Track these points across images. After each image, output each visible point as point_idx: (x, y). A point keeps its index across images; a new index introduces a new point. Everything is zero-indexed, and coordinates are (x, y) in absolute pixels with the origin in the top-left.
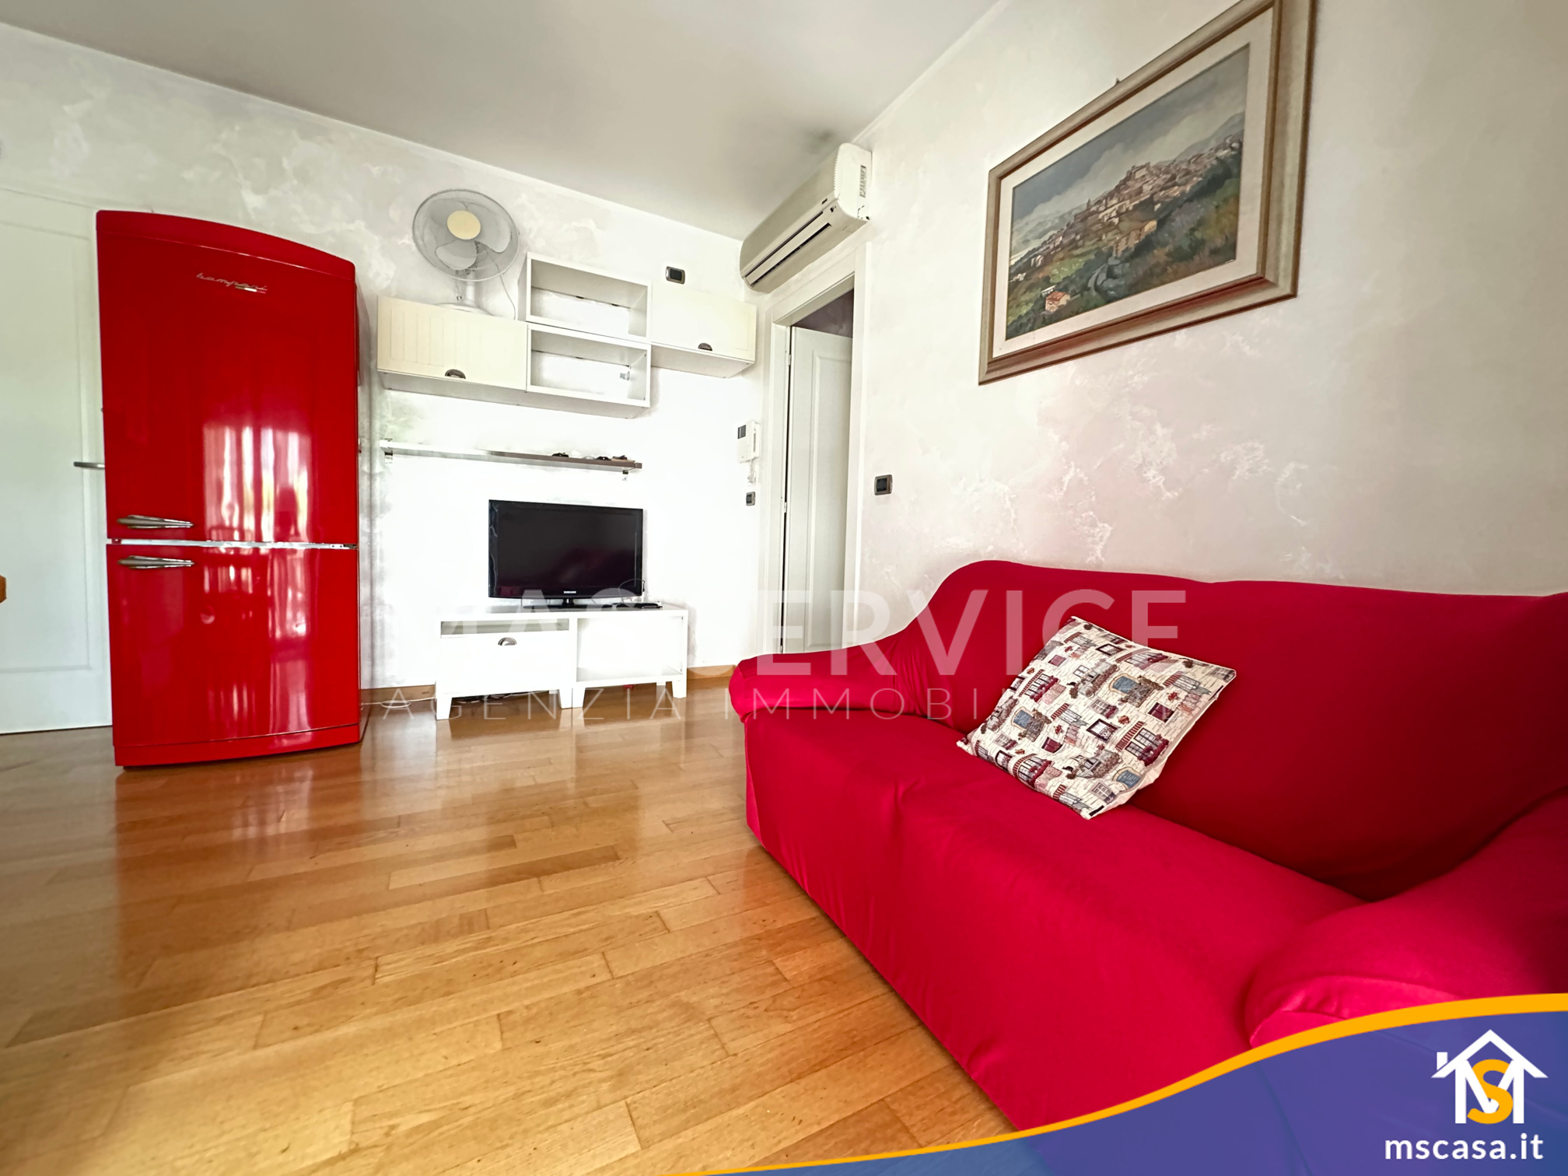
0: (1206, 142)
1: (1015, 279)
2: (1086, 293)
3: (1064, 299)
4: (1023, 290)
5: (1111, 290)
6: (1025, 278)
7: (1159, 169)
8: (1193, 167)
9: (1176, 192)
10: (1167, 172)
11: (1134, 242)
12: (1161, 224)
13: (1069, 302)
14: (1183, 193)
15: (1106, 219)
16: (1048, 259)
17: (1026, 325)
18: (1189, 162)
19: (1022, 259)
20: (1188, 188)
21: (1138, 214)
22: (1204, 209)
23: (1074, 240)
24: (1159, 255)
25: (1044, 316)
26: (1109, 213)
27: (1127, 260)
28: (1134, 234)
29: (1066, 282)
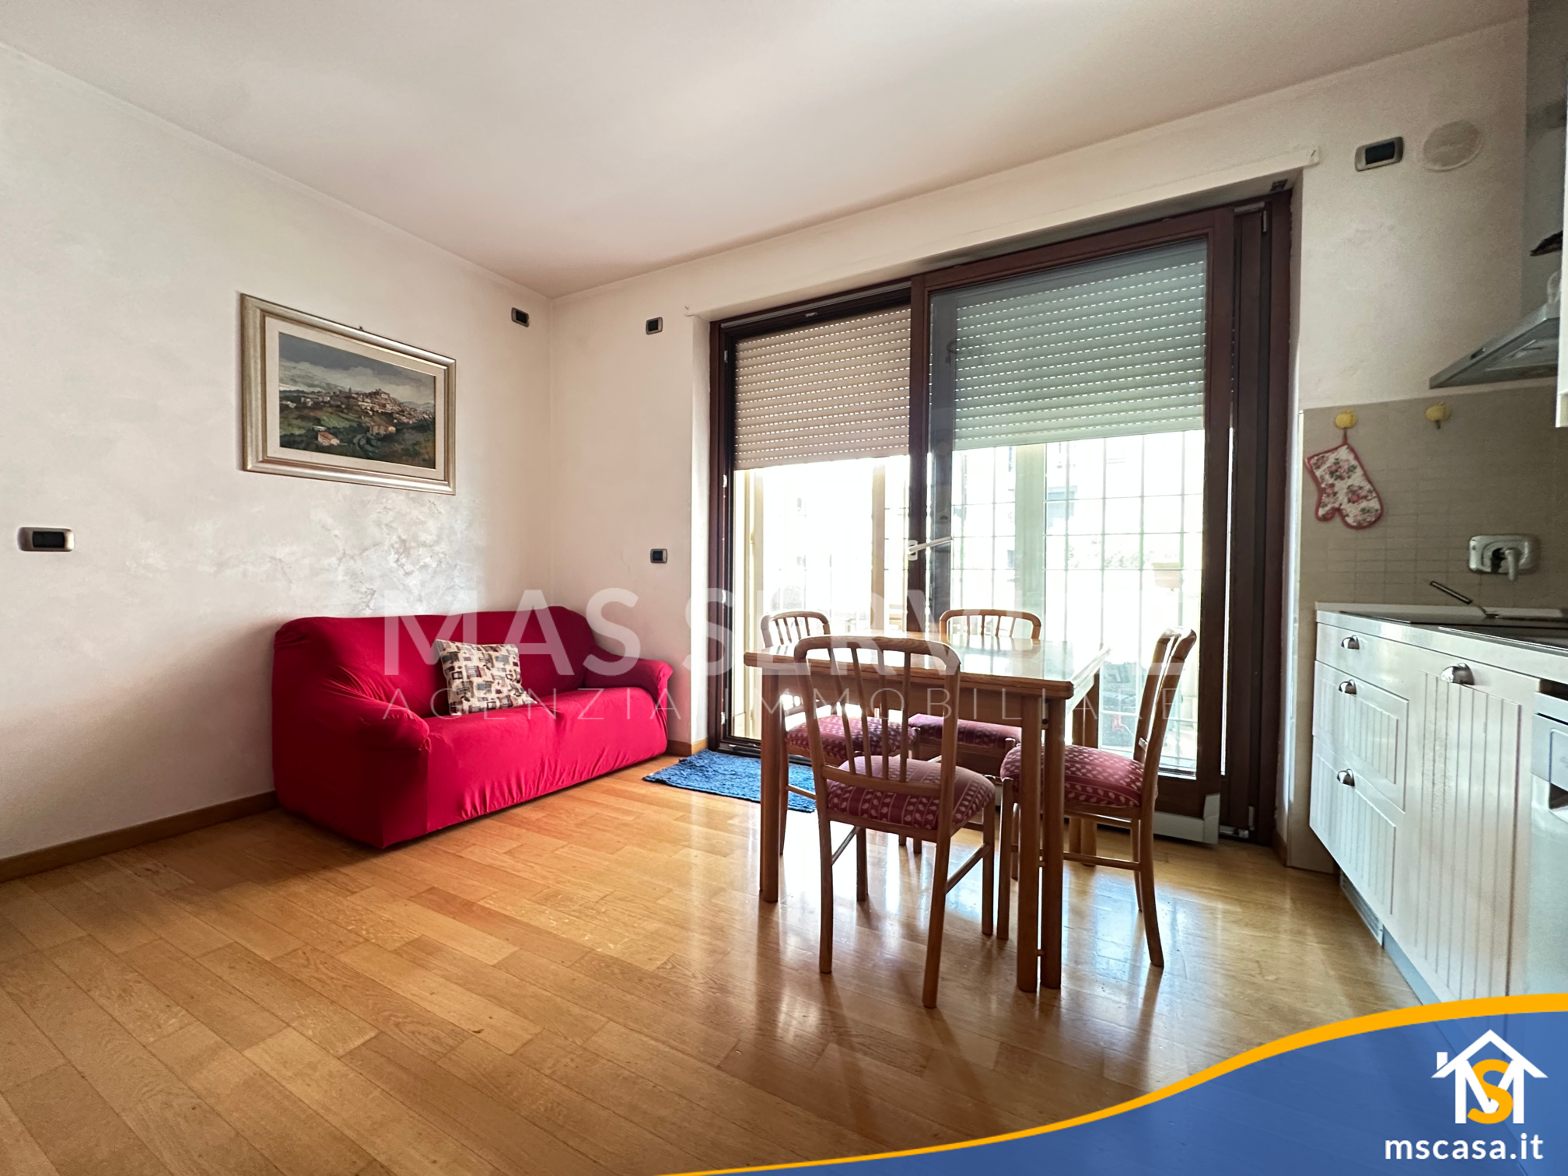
0: (419, 406)
1: (284, 402)
2: (352, 445)
3: (335, 442)
4: (293, 416)
5: (370, 452)
6: (296, 408)
7: (394, 401)
8: (412, 413)
9: (405, 420)
10: (400, 406)
11: (382, 432)
12: (398, 431)
13: (339, 445)
14: (408, 423)
15: (363, 407)
16: (317, 406)
17: (300, 443)
18: (411, 409)
19: (290, 391)
20: (411, 422)
21: (383, 417)
22: (419, 437)
23: (339, 406)
24: (398, 447)
25: (317, 445)
26: (367, 404)
27: (379, 440)
28: (382, 427)
29: (335, 430)
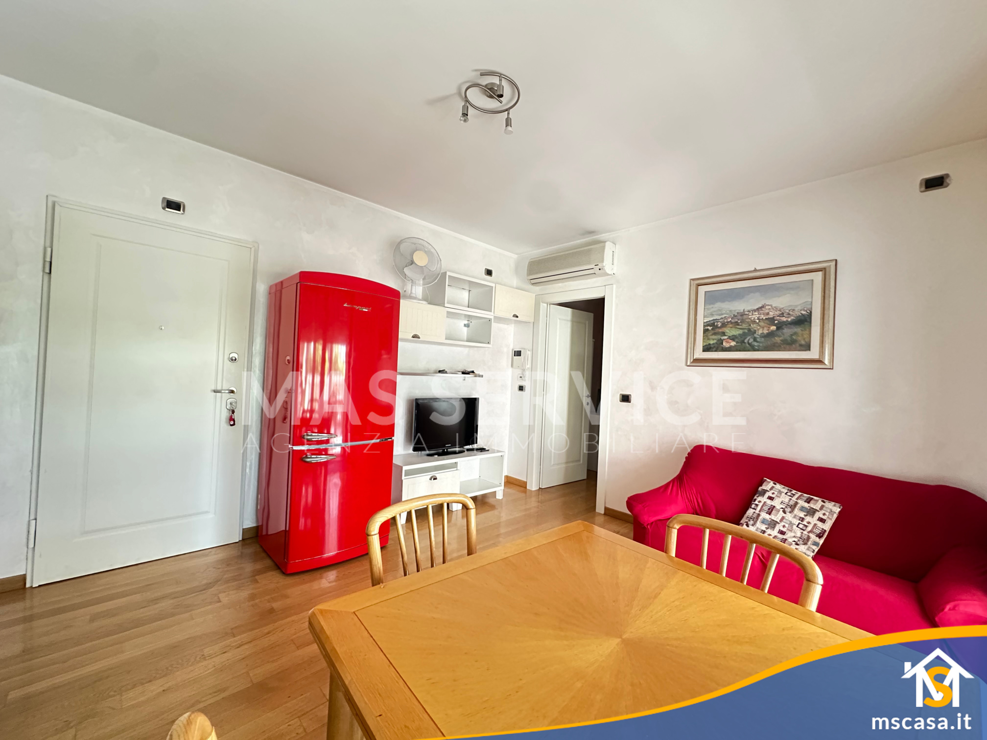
0: (796, 306)
1: (706, 328)
2: (743, 344)
3: (733, 344)
4: (711, 334)
5: (756, 346)
6: (712, 329)
7: (776, 309)
8: (791, 313)
9: (784, 319)
10: (780, 311)
11: (766, 332)
12: (778, 328)
13: (735, 346)
14: (787, 321)
15: (752, 319)
16: (724, 325)
17: (713, 348)
18: (789, 310)
19: (710, 321)
20: (789, 320)
21: (766, 321)
22: (798, 330)
23: (737, 322)
24: (778, 340)
25: (722, 347)
27: (763, 337)
28: (765, 328)
29: (734, 337)
